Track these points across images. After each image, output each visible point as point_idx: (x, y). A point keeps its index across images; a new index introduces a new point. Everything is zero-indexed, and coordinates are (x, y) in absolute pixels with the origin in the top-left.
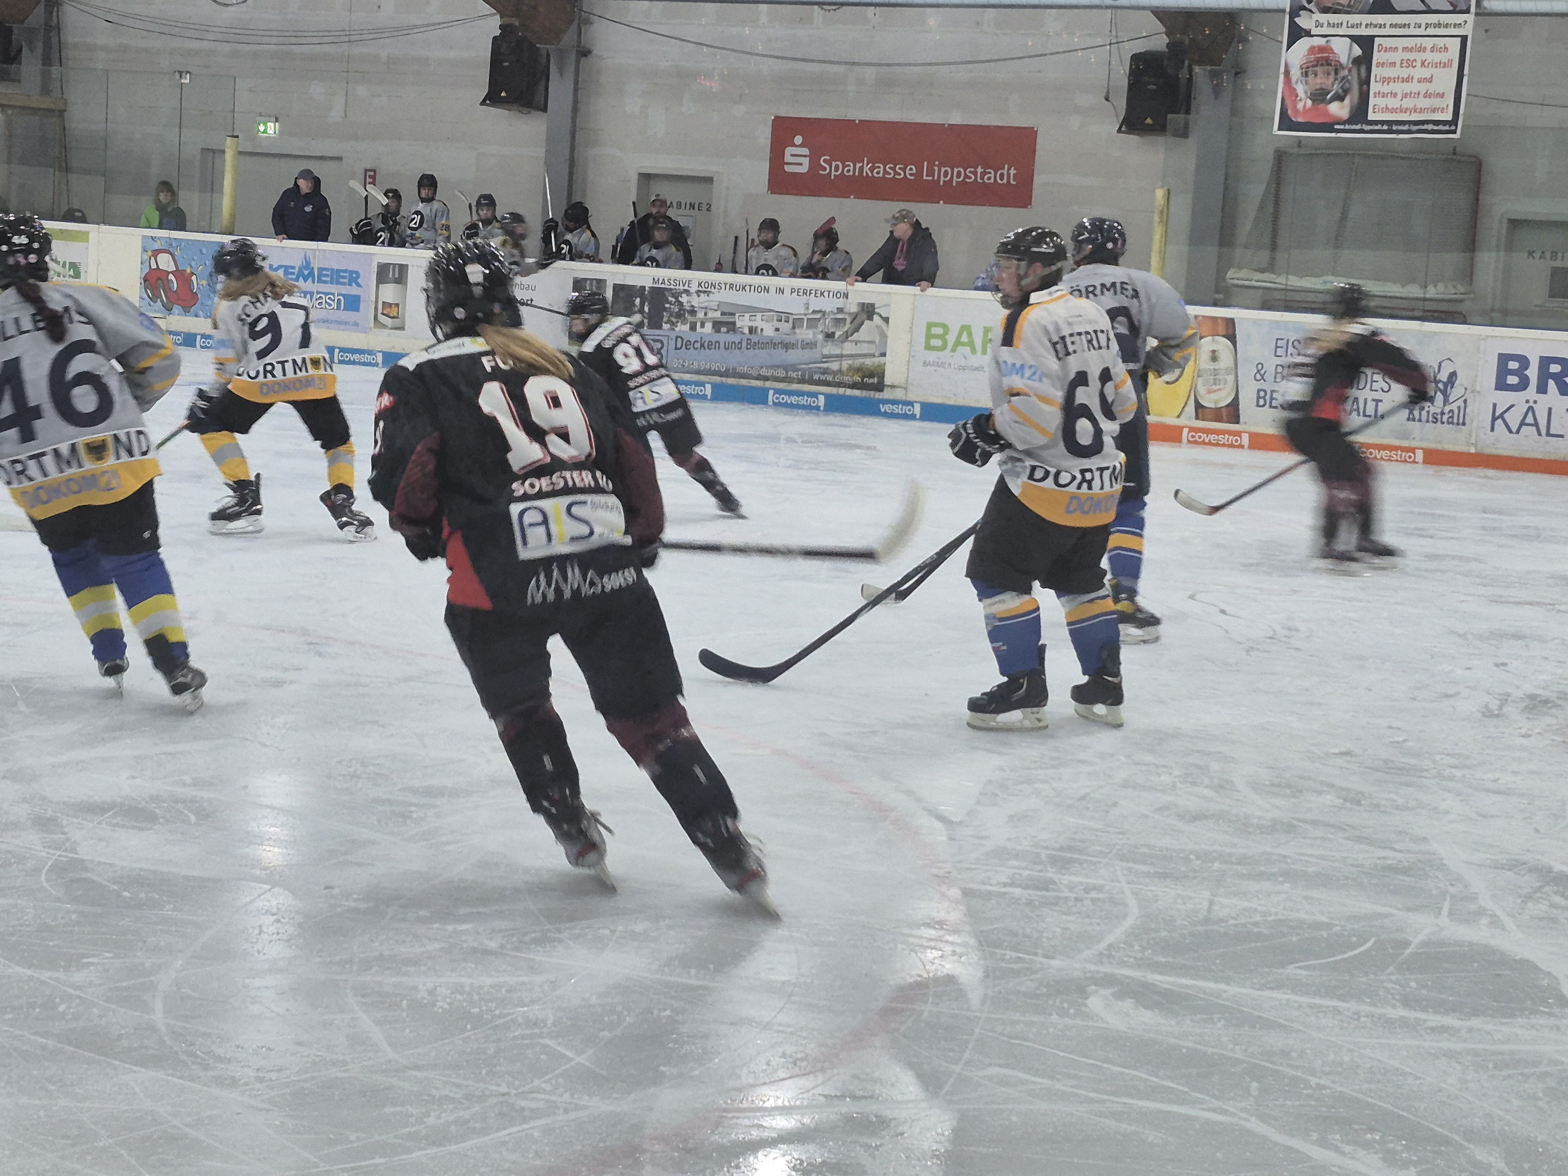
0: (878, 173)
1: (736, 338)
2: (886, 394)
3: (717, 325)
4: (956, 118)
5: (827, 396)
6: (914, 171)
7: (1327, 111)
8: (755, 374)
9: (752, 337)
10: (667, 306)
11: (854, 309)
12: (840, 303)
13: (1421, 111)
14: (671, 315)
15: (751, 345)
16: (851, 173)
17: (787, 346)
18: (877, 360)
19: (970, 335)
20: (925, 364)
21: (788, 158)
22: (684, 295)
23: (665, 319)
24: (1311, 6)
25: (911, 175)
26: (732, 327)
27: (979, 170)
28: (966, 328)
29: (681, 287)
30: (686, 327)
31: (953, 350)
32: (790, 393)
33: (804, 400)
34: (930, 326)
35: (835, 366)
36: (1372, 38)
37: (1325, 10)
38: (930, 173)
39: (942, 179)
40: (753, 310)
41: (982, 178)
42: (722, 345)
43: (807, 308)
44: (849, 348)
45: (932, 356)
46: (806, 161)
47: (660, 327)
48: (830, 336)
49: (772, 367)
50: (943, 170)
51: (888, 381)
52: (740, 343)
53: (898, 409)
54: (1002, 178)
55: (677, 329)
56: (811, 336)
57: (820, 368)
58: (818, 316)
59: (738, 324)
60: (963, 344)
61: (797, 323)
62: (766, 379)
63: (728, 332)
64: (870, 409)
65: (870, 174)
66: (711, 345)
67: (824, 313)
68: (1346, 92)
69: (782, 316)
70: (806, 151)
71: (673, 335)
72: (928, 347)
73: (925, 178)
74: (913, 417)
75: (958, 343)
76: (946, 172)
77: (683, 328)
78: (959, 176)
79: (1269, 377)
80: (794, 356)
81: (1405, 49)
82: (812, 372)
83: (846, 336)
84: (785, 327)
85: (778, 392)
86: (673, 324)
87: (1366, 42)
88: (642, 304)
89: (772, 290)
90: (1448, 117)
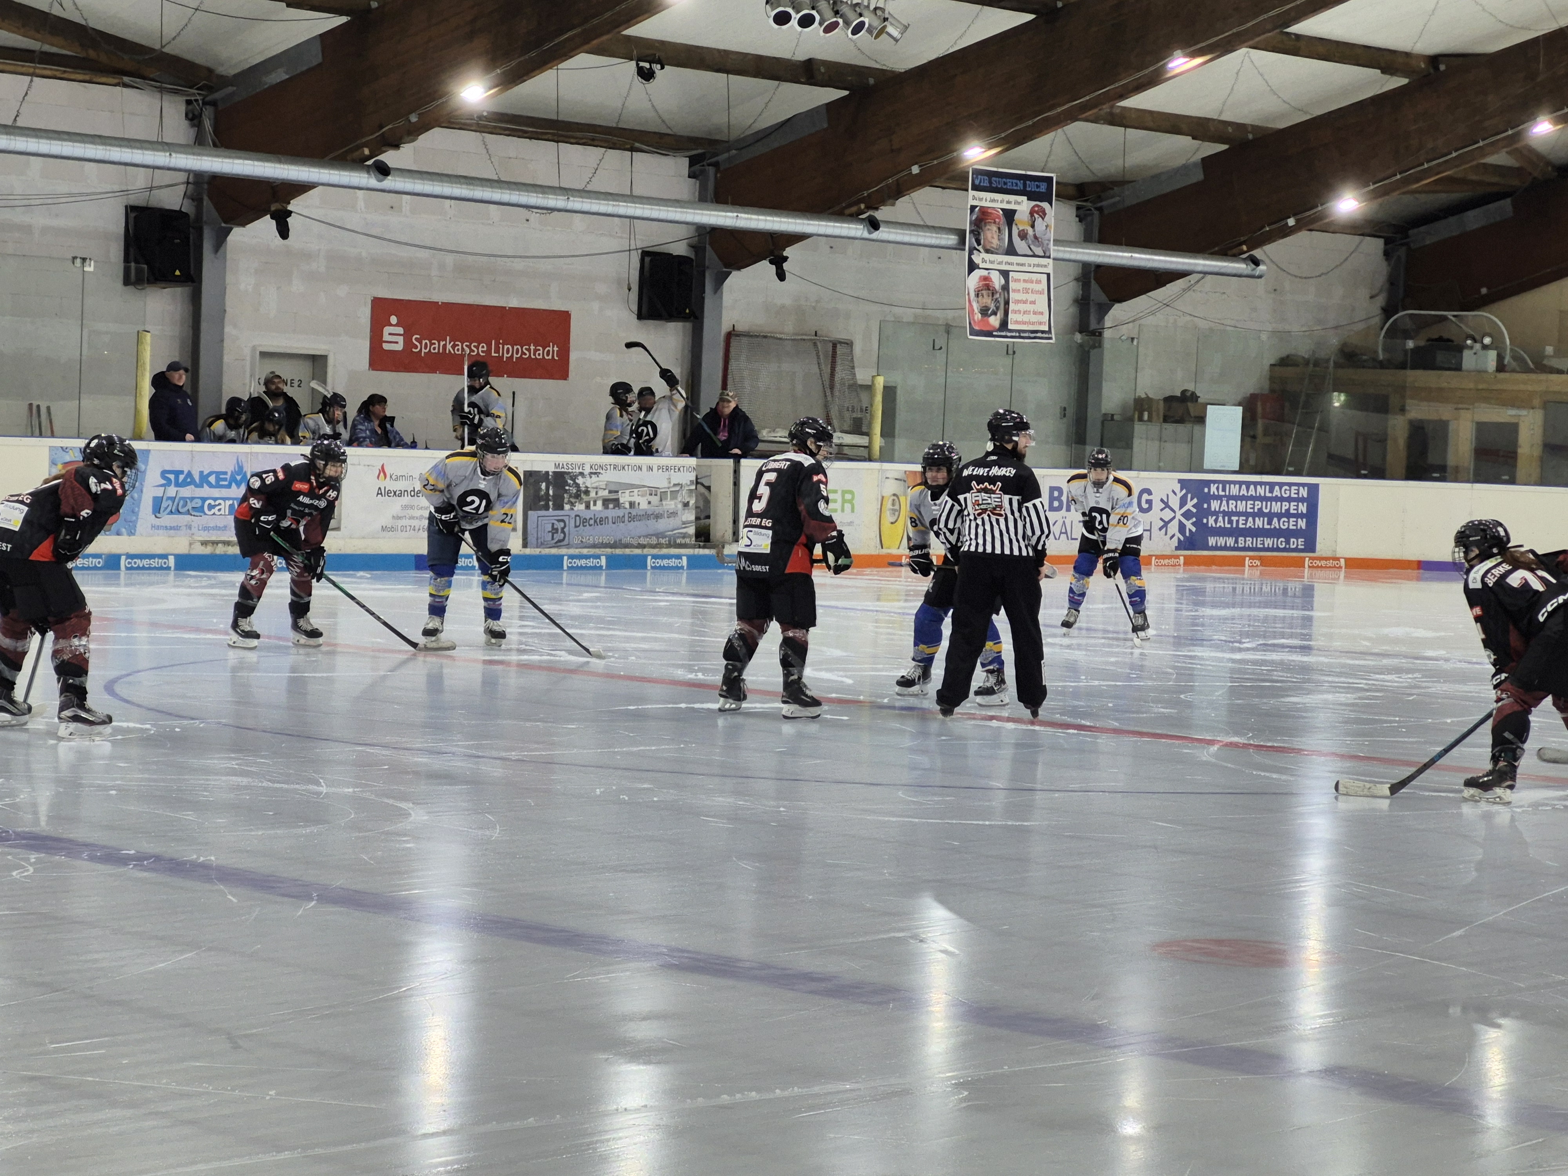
0: (458, 350)
1: (619, 512)
3: (606, 502)
4: (514, 302)
5: (689, 557)
6: (485, 349)
7: (988, 322)
8: (635, 543)
9: (631, 511)
10: (567, 488)
13: (1033, 323)
14: (571, 496)
15: (632, 518)
16: (436, 351)
17: (658, 517)
21: (386, 337)
22: (580, 477)
23: (566, 500)
24: (980, 248)
25: (483, 352)
26: (616, 503)
27: (532, 348)
29: (577, 471)
30: (582, 507)
33: (672, 562)
35: (690, 530)
36: (1009, 271)
37: (987, 251)
38: (497, 351)
39: (505, 355)
40: (632, 486)
41: (535, 355)
42: (610, 520)
43: (670, 483)
46: (401, 340)
47: (562, 508)
48: (686, 505)
49: (647, 536)
50: (506, 347)
52: (624, 516)
54: (548, 355)
55: (575, 509)
56: (673, 506)
57: (681, 533)
58: (677, 488)
59: (621, 501)
61: (663, 496)
62: (643, 546)
63: (614, 508)
65: (452, 351)
66: (601, 521)
67: (681, 485)
69: (653, 491)
70: (401, 330)
71: (573, 514)
73: (493, 354)
76: (508, 349)
77: (580, 507)
78: (517, 353)
80: (663, 525)
81: (1024, 281)
82: (676, 537)
84: (655, 500)
85: (654, 557)
86: (572, 504)
87: (1005, 274)
88: (547, 489)
89: (644, 468)
90: (1047, 329)
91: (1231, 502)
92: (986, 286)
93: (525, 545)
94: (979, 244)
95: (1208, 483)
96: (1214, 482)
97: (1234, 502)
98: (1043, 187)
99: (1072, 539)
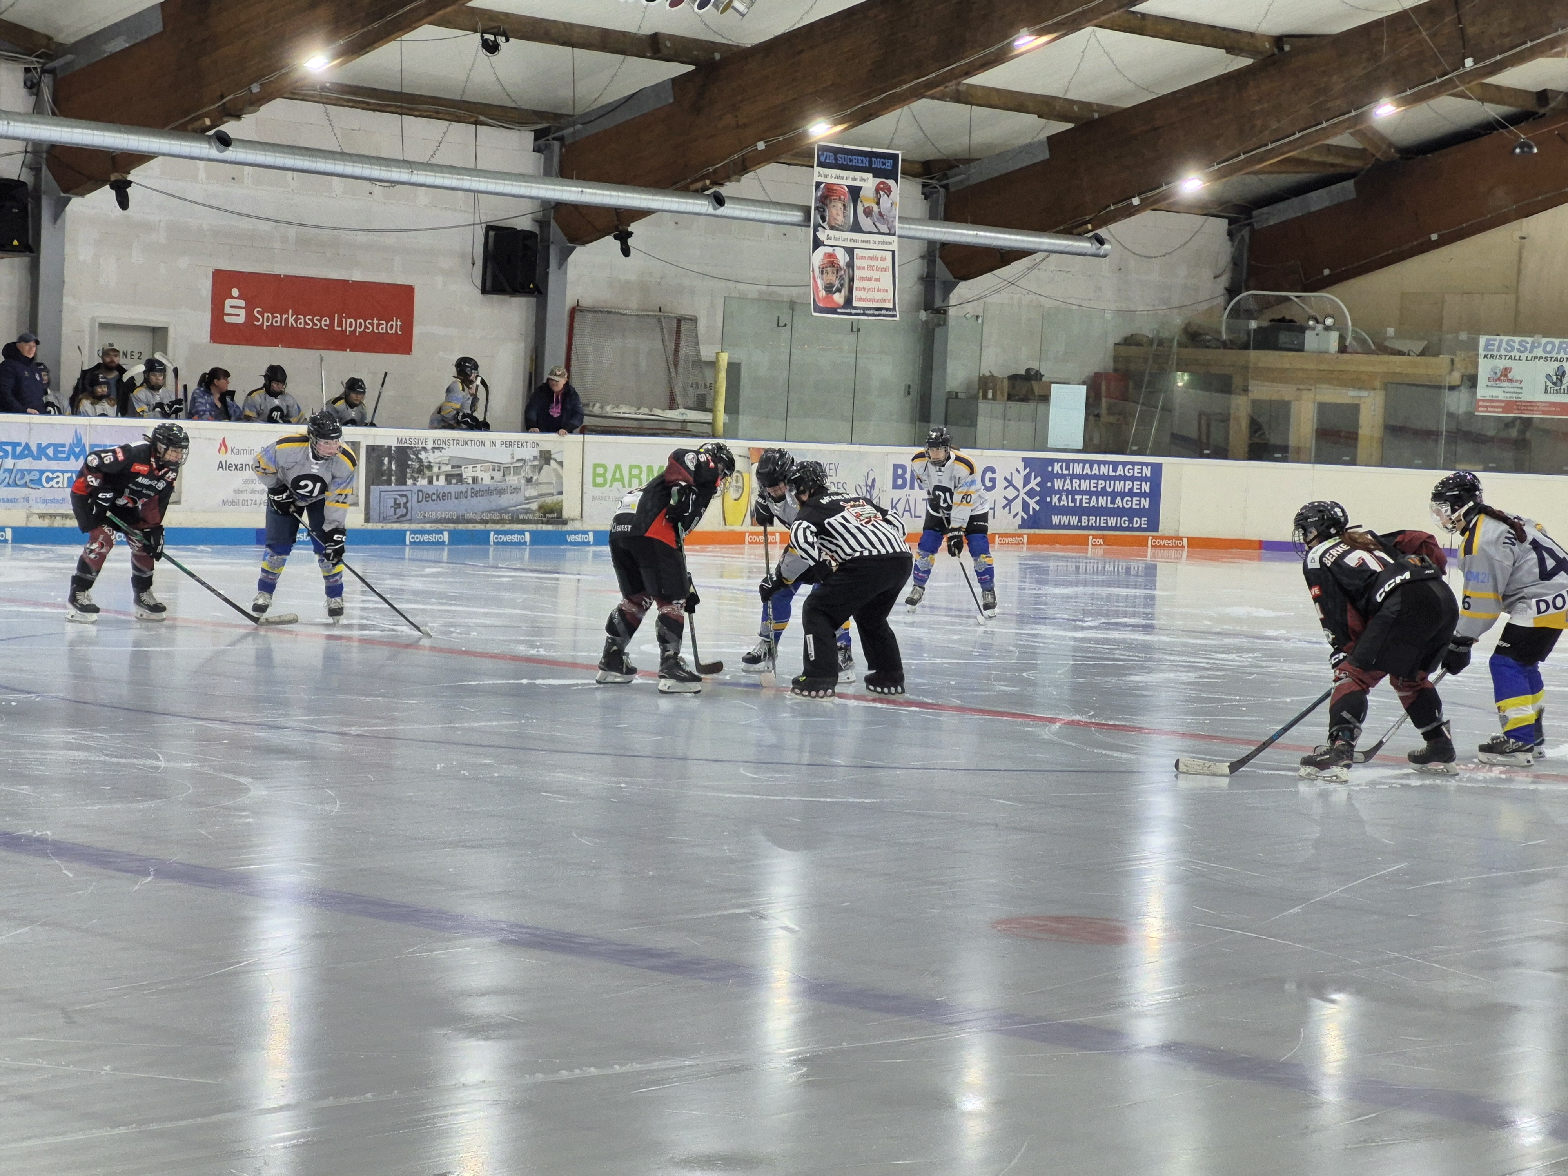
0: (300, 324)
1: (462, 488)
2: (568, 527)
3: (449, 477)
4: (357, 276)
5: (532, 533)
6: (328, 323)
7: (832, 299)
8: (478, 518)
9: (474, 486)
10: (410, 463)
12: (534, 452)
13: (876, 301)
14: (413, 471)
15: (475, 494)
16: (279, 324)
17: (500, 492)
18: (555, 498)
19: (621, 472)
20: (594, 499)
21: (227, 310)
22: (423, 452)
23: (408, 475)
24: (825, 225)
25: (325, 325)
26: (459, 478)
27: (375, 322)
28: (618, 467)
29: (420, 445)
30: (425, 482)
31: (611, 486)
32: (505, 533)
33: (515, 538)
34: (596, 466)
35: (533, 506)
36: (853, 248)
37: (832, 228)
38: (340, 325)
39: (348, 329)
40: (475, 462)
41: (378, 329)
42: (453, 495)
43: (513, 458)
45: (597, 492)
46: (242, 312)
47: (405, 483)
48: (529, 480)
49: (489, 512)
50: (349, 321)
51: (565, 515)
52: (466, 492)
54: (391, 329)
55: (418, 484)
56: (516, 482)
57: (524, 509)
58: (520, 464)
59: (464, 476)
60: (617, 480)
61: (506, 471)
62: (486, 522)
63: (457, 483)
64: (558, 540)
65: (295, 325)
66: (443, 496)
67: (524, 461)
68: (842, 285)
69: (496, 466)
70: (242, 303)
71: (415, 489)
72: (595, 485)
73: (336, 328)
74: (587, 544)
75: (614, 479)
76: (351, 323)
77: (423, 482)
78: (360, 327)
80: (506, 500)
81: (869, 258)
82: (518, 512)
84: (498, 475)
85: (497, 532)
86: (415, 479)
87: (850, 251)
88: (390, 462)
89: (487, 443)
90: (891, 306)
91: (1074, 481)
92: (831, 262)
93: (367, 520)
94: (824, 220)
95: (1051, 462)
96: (1058, 461)
97: (1078, 481)
98: (889, 164)
99: (916, 517)
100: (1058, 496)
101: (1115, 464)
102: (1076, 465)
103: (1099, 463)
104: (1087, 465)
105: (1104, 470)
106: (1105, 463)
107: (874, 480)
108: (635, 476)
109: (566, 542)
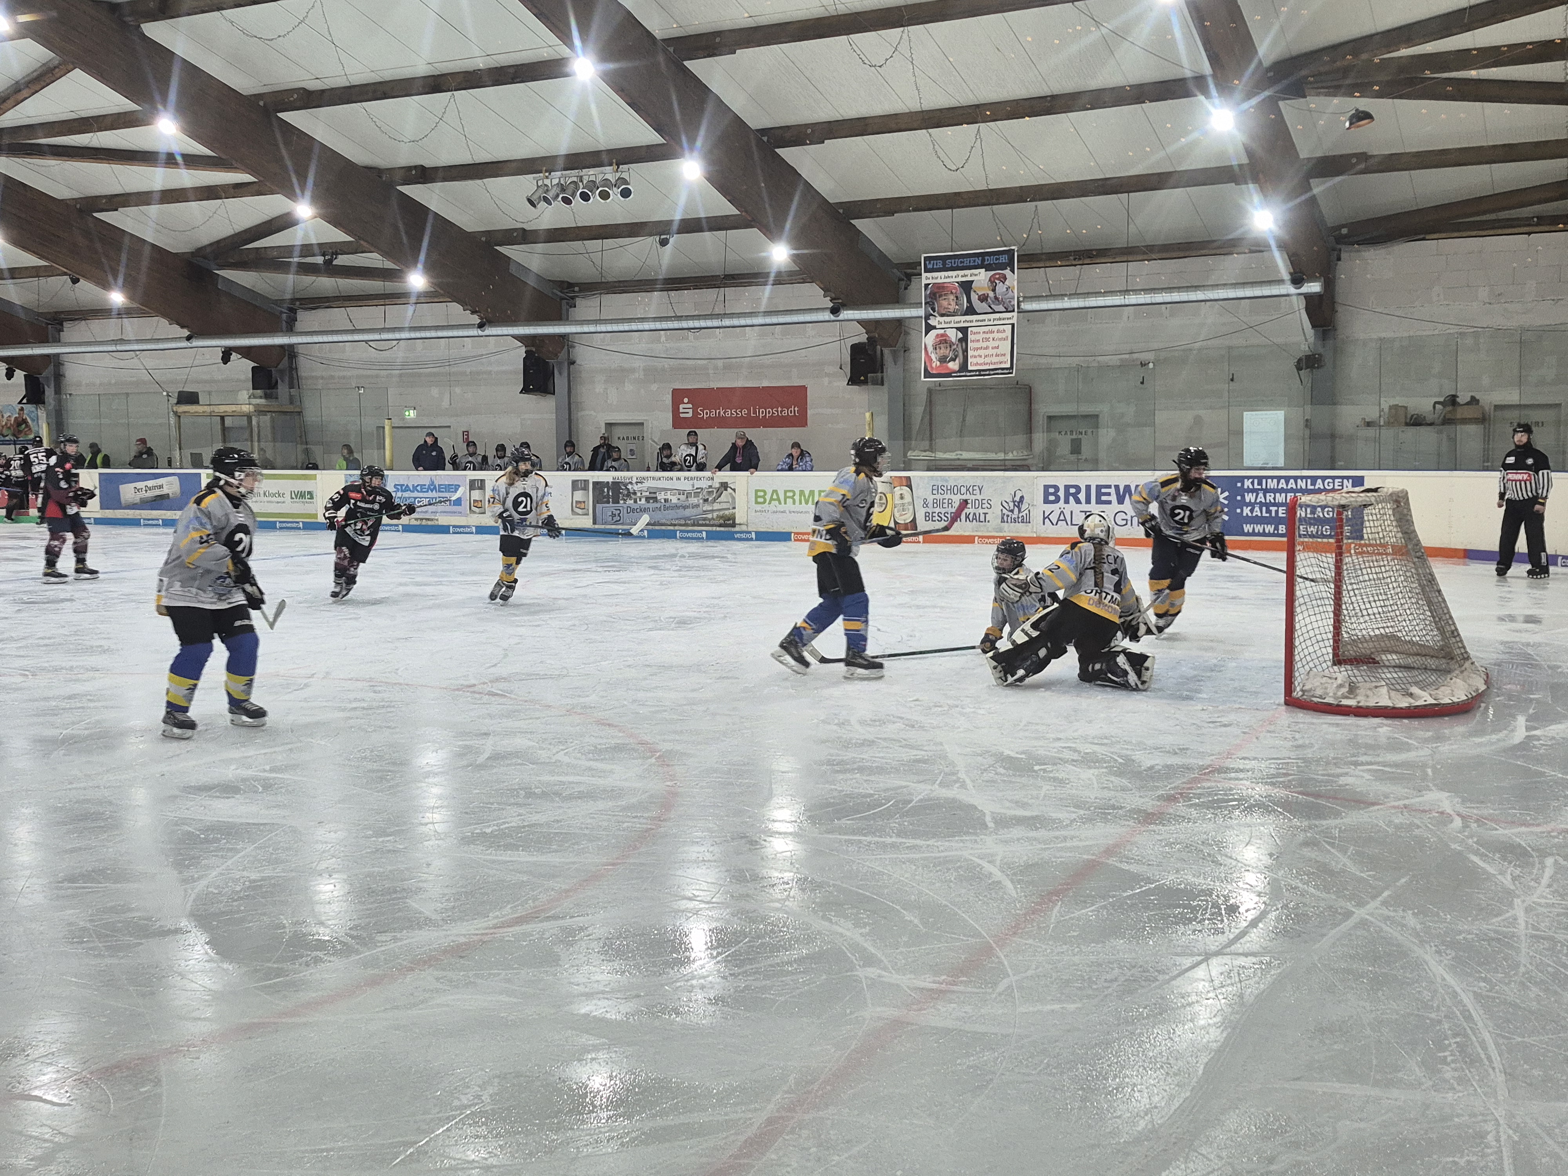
0: (728, 414)
1: (658, 505)
2: (737, 529)
3: (648, 499)
4: (765, 384)
5: (707, 532)
6: (746, 413)
8: (669, 523)
10: (621, 491)
11: (718, 485)
12: (710, 483)
13: (995, 363)
14: (624, 496)
15: (666, 508)
16: (714, 416)
17: (684, 507)
18: (731, 511)
19: (777, 495)
20: (756, 511)
21: (681, 410)
22: (630, 485)
23: (621, 498)
24: (935, 314)
26: (655, 500)
27: (780, 409)
28: (775, 491)
30: (632, 501)
31: (770, 503)
32: (688, 532)
34: (757, 491)
35: (710, 516)
36: (967, 328)
37: (942, 315)
38: (755, 413)
39: (761, 415)
40: (666, 490)
42: (651, 509)
43: (694, 487)
44: (716, 506)
45: (759, 507)
46: (691, 411)
47: (618, 503)
48: (706, 500)
49: (678, 519)
50: (761, 410)
51: (737, 521)
52: (660, 507)
53: (743, 536)
54: (791, 412)
55: (627, 503)
56: (696, 501)
57: (702, 517)
58: (699, 491)
59: (659, 498)
60: (775, 500)
61: (689, 495)
62: (675, 525)
63: (653, 502)
64: (730, 537)
65: (724, 415)
66: (645, 510)
67: (702, 489)
68: (956, 356)
69: (681, 492)
70: (690, 406)
71: (625, 506)
72: (757, 503)
73: (752, 415)
74: (751, 539)
75: (772, 499)
76: (763, 412)
77: (630, 502)
78: (769, 413)
79: (930, 505)
80: (688, 512)
81: (984, 332)
82: (698, 520)
83: (715, 500)
85: (681, 531)
86: (625, 500)
87: (964, 330)
88: (608, 492)
89: (675, 479)
90: (1008, 365)
91: (1268, 495)
92: (943, 341)
93: (594, 523)
94: (934, 311)
95: (1242, 479)
96: (1248, 478)
97: (1272, 495)
98: (1004, 259)
100: (1249, 508)
101: (1314, 479)
102: (1269, 481)
103: (1296, 478)
104: (1283, 481)
105: (1301, 484)
106: (1302, 478)
107: (1022, 497)
108: (789, 497)
109: (734, 539)
